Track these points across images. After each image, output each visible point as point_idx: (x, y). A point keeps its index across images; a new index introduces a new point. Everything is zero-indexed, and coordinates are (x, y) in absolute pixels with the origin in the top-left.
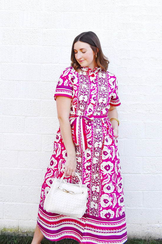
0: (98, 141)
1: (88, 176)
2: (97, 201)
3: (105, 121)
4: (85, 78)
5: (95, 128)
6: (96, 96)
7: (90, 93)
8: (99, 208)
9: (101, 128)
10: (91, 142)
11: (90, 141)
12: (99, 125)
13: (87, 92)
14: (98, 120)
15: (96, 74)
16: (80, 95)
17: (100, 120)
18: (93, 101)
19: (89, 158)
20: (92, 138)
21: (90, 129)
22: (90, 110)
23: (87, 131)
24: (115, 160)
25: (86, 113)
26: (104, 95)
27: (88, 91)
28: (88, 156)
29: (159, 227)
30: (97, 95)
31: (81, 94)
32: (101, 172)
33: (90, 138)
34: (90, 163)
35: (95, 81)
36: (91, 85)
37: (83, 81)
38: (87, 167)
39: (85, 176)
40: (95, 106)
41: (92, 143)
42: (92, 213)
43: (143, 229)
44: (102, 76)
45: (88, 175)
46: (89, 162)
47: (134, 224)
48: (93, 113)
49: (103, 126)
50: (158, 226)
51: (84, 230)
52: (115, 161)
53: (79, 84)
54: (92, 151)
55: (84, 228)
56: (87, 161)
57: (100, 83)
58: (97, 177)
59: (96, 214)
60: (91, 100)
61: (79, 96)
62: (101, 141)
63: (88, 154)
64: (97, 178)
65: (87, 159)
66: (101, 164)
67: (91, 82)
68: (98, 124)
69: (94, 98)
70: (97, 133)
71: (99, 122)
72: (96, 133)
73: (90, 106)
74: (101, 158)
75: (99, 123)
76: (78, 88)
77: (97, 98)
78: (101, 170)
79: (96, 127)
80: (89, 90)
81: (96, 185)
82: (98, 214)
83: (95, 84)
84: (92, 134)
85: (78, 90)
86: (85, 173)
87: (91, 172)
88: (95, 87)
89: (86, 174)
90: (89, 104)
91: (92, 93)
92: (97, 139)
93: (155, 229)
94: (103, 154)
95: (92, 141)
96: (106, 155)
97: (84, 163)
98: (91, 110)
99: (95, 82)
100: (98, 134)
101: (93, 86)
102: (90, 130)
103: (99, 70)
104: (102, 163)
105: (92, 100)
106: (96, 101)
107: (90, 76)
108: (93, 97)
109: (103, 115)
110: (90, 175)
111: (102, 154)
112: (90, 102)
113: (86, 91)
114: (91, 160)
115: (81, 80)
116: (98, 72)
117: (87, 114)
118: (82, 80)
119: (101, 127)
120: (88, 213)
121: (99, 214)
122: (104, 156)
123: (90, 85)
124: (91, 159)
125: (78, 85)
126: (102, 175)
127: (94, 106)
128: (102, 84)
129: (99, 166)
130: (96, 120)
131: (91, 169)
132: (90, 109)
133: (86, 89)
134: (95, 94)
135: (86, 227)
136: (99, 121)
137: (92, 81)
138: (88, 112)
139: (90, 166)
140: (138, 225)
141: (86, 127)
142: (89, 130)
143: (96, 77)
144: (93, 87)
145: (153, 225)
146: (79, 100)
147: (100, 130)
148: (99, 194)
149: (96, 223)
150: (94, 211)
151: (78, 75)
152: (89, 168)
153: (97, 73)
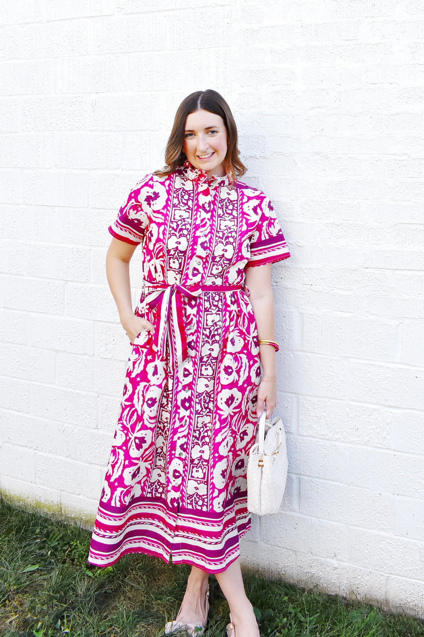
0: (211, 342)
1: (183, 423)
2: (204, 478)
3: (233, 299)
4: (186, 197)
5: (206, 313)
6: (207, 239)
7: (195, 233)
8: (209, 492)
9: (220, 313)
10: (194, 343)
11: (193, 340)
12: (216, 306)
13: (187, 229)
14: (214, 295)
15: (214, 189)
16: (171, 236)
17: (219, 295)
18: (200, 251)
19: (189, 379)
20: (198, 335)
21: (194, 315)
22: (195, 272)
23: (187, 319)
24: (246, 385)
25: (187, 278)
26: (228, 237)
27: (190, 228)
28: (185, 376)
29: (336, 568)
30: (211, 238)
31: (173, 233)
32: (219, 411)
33: (192, 334)
34: (190, 391)
35: (209, 206)
36: (199, 213)
37: (179, 203)
38: (184, 401)
39: (177, 424)
40: (207, 261)
41: (197, 346)
42: (191, 504)
43: (299, 564)
44: (227, 196)
45: (184, 420)
46: (187, 389)
47: (279, 547)
48: (203, 277)
49: (226, 310)
50: (334, 566)
51: (172, 538)
52: (247, 387)
53: (168, 210)
54: (195, 363)
55: (173, 535)
56: (184, 387)
57: (220, 212)
58: (205, 425)
59: (203, 505)
60: (196, 249)
61: (168, 238)
62: (218, 343)
63: (185, 370)
64: (206, 427)
65: (184, 383)
66: (220, 394)
67: (199, 207)
68: (214, 306)
69: (202, 244)
70: (210, 323)
71: (218, 301)
72: (207, 325)
73: (195, 263)
74: (219, 382)
75: (216, 303)
76: (166, 219)
77: (210, 245)
78: (218, 408)
79: (208, 311)
80: (191, 226)
81: (201, 444)
82: (207, 506)
83: (207, 212)
84: (198, 327)
85: (164, 224)
86: (177, 415)
87: (191, 413)
88: (206, 220)
89: (179, 419)
90: (191, 258)
91: (198, 233)
92: (208, 337)
93: (328, 569)
94: (223, 372)
95: (197, 342)
96: (229, 374)
97: (177, 393)
98: (197, 270)
99: (208, 209)
100: (213, 326)
101: (202, 218)
102: (194, 317)
103: (223, 182)
104: (220, 391)
105: (199, 248)
106: (208, 251)
107: (201, 192)
108: (200, 241)
109: (229, 284)
110: (188, 420)
111: (219, 372)
112: (193, 254)
113: (184, 227)
114: (193, 386)
115: (176, 201)
116: (219, 187)
117: (188, 280)
118: (179, 200)
119: (222, 311)
120: (183, 505)
121: (212, 504)
122: (227, 376)
123: (196, 214)
124: (191, 383)
125: (164, 212)
126: (219, 420)
127: (204, 263)
128: (226, 215)
129: (213, 398)
130: (210, 294)
131: (191, 406)
132: (195, 269)
133: (184, 221)
134: (206, 236)
135: (181, 533)
136: (217, 298)
137: (203, 205)
138: (190, 276)
139: (190, 400)
140: (290, 551)
141: (185, 309)
142: (192, 316)
143: (214, 197)
144: (203, 220)
145: (322, 559)
146: (167, 247)
147: (217, 318)
148: (208, 463)
149: (203, 524)
150: (197, 499)
151: (170, 189)
152: (187, 404)
153: (216, 189)
